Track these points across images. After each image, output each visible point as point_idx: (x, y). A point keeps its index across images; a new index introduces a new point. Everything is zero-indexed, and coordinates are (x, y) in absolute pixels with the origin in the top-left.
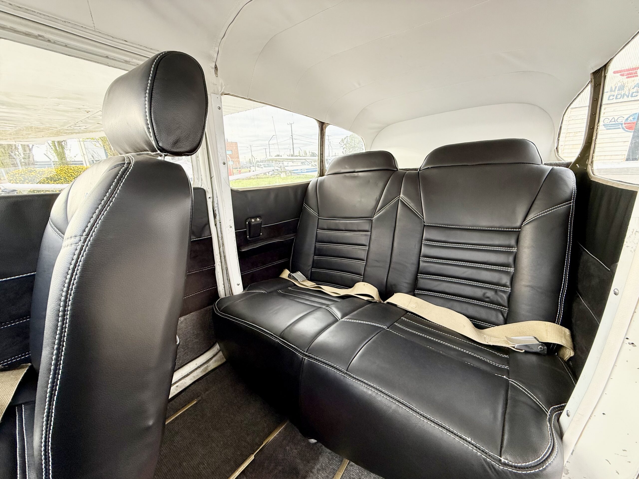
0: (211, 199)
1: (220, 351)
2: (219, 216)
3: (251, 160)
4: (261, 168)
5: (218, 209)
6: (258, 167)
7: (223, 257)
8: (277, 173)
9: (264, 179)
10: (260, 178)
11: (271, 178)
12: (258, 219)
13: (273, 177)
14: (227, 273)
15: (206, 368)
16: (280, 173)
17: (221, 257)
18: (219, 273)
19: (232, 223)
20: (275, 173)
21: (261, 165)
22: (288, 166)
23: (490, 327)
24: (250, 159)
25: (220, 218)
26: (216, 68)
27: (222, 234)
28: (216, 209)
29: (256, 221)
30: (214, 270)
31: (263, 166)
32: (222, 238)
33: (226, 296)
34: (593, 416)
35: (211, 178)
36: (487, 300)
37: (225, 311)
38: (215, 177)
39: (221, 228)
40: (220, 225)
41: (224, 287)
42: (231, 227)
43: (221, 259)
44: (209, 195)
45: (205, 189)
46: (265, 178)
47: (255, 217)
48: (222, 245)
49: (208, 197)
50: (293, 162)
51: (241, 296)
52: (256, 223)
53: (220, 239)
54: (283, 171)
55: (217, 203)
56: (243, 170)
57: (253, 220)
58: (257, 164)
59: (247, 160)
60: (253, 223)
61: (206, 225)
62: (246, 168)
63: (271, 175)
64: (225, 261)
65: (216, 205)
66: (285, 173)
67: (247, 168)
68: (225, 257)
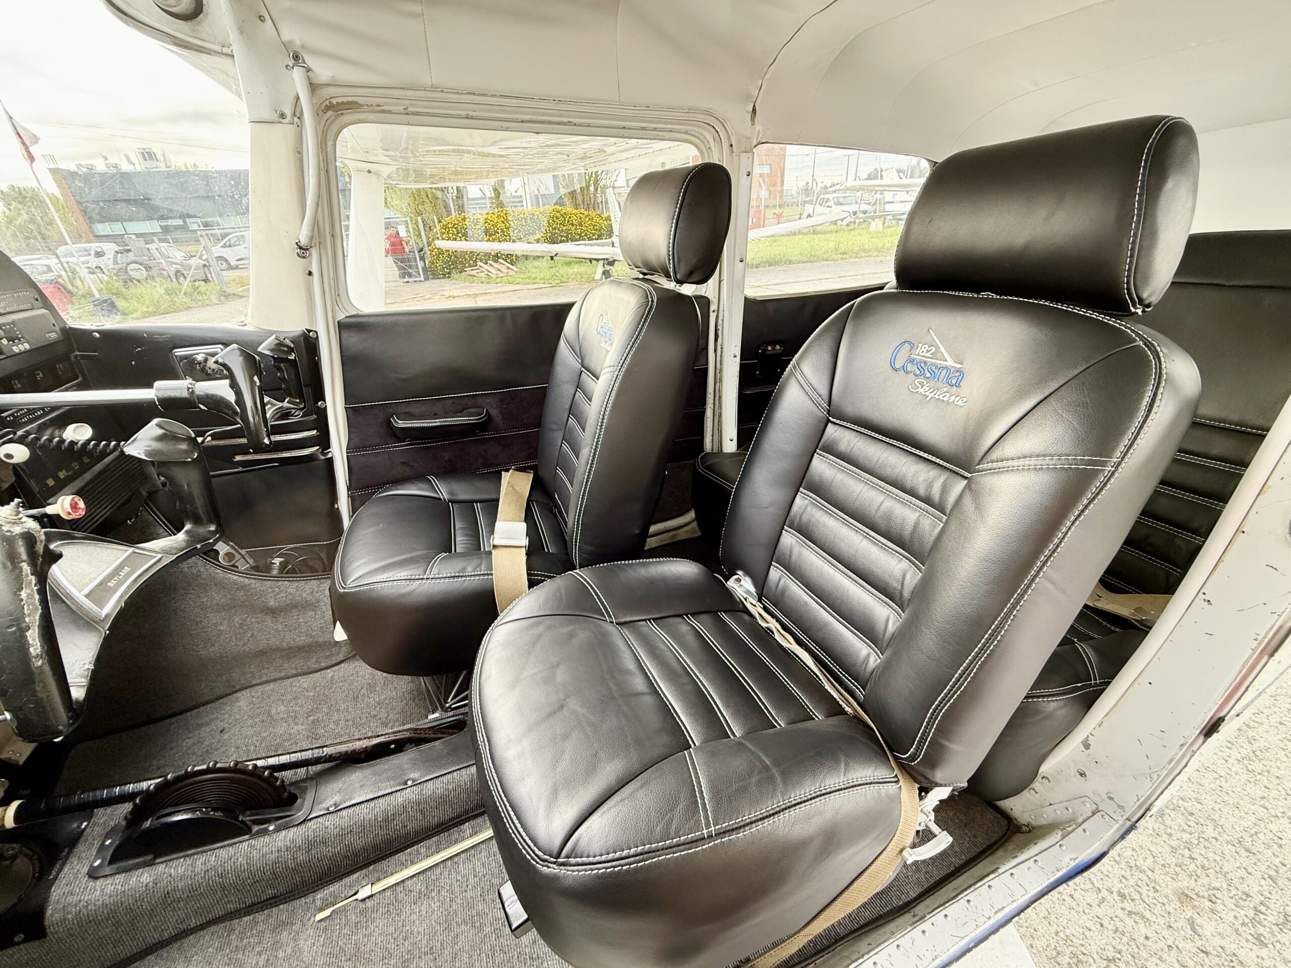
0: (716, 313)
1: (693, 521)
2: (722, 338)
3: (810, 184)
4: (829, 207)
5: (722, 328)
6: (821, 205)
7: (717, 398)
8: (862, 220)
9: (828, 236)
10: (819, 233)
11: (844, 231)
12: (778, 347)
13: (851, 230)
14: (720, 422)
15: (674, 536)
16: (870, 220)
17: (715, 396)
18: (708, 420)
19: (738, 351)
20: (857, 221)
21: (828, 199)
22: (893, 202)
23: (1131, 593)
24: (808, 183)
25: (722, 342)
26: (754, 110)
27: (721, 364)
28: (720, 327)
29: (773, 349)
30: (703, 413)
31: (831, 203)
32: (721, 370)
33: (712, 450)
34: (1136, 683)
35: (720, 282)
36: (1149, 548)
37: (709, 468)
38: (725, 281)
39: (721, 356)
40: (722, 352)
41: (712, 440)
42: (735, 356)
43: (714, 400)
44: (713, 307)
45: (710, 297)
46: (831, 232)
47: (773, 343)
48: (718, 380)
49: (712, 309)
50: (908, 192)
51: (731, 455)
52: (773, 352)
53: (718, 371)
54: (877, 214)
55: (723, 320)
56: (787, 211)
57: (770, 348)
58: (822, 196)
59: (802, 184)
60: (768, 353)
61: (703, 349)
62: (795, 205)
63: (847, 225)
64: (720, 403)
65: (720, 322)
66: (882, 219)
67: (797, 205)
68: (720, 398)
